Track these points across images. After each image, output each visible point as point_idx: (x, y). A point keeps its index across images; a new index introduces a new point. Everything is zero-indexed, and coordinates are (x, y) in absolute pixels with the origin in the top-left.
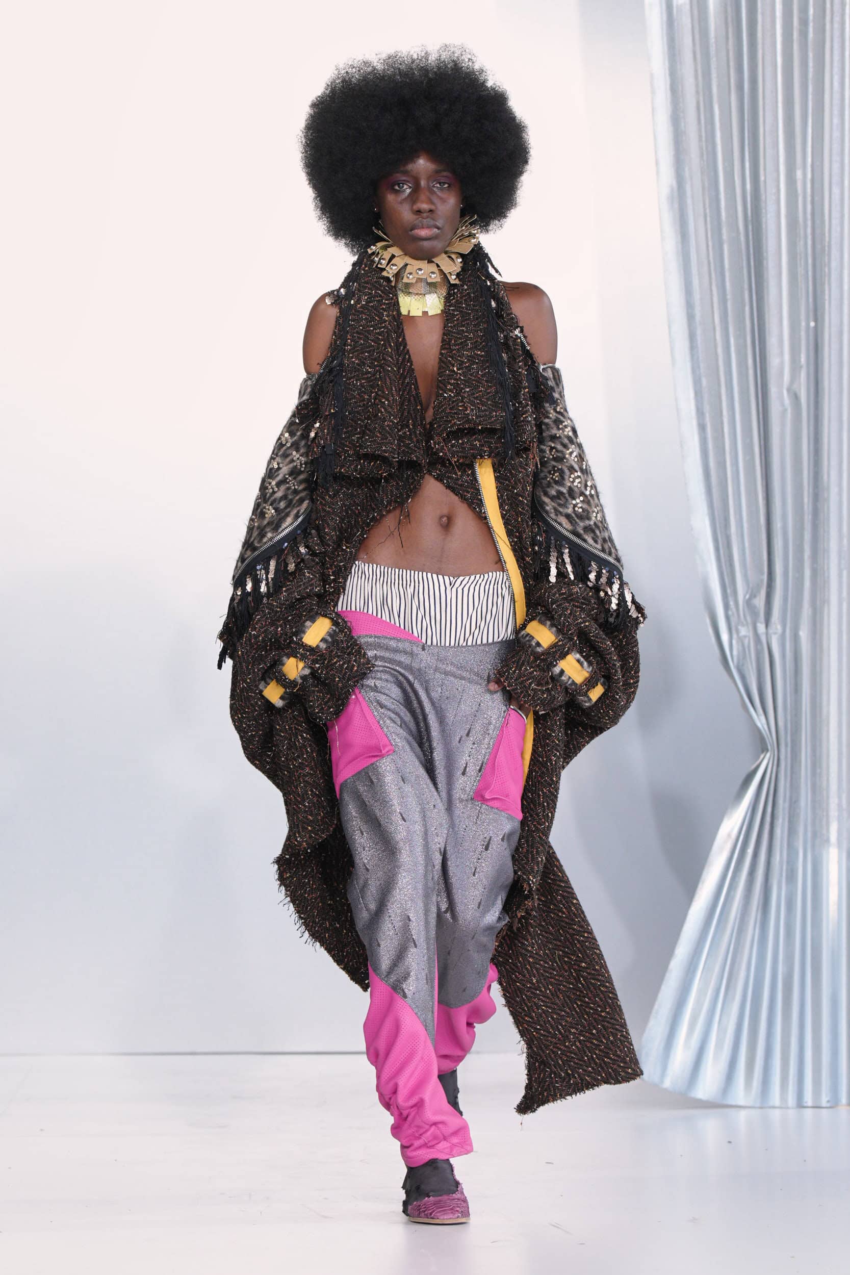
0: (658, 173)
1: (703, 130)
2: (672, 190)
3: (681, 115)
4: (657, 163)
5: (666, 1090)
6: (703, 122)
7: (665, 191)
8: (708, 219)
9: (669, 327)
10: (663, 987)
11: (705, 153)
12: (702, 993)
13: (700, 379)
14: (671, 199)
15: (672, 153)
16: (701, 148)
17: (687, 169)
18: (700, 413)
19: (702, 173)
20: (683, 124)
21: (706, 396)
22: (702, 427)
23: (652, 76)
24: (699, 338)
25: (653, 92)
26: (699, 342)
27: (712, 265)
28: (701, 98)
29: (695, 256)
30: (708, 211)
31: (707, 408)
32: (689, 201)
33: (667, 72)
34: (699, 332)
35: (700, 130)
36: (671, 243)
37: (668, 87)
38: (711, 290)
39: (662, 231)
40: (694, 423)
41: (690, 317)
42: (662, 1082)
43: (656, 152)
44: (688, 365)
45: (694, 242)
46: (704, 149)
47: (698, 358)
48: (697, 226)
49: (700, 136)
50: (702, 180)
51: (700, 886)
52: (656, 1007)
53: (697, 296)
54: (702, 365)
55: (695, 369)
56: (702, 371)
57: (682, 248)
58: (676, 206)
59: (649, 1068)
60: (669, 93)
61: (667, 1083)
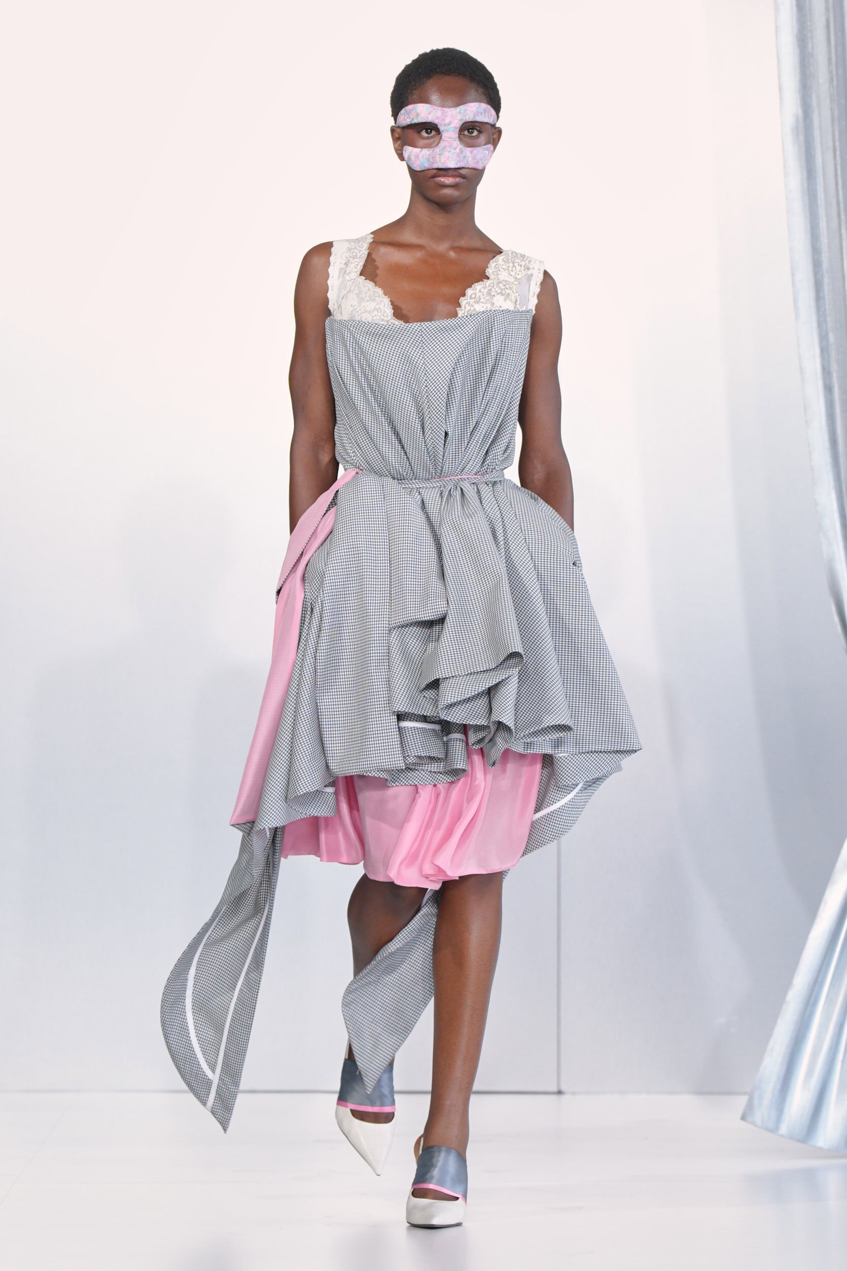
0: (781, 99)
1: (833, 51)
2: (797, 120)
3: (809, 35)
4: (780, 89)
5: (782, 1136)
6: (833, 43)
7: (789, 120)
8: (838, 153)
9: (793, 274)
10: (779, 1021)
11: (835, 78)
12: (824, 1027)
13: (827, 334)
14: (796, 130)
15: (798, 78)
16: (830, 72)
17: (814, 96)
18: (826, 372)
19: (831, 100)
20: (810, 46)
21: (833, 354)
22: (828, 389)
24: (826, 288)
25: (777, 9)
26: (826, 293)
27: (842, 205)
28: (831, 16)
29: (823, 196)
30: (837, 144)
31: (834, 367)
32: (817, 133)
34: (826, 280)
35: (829, 53)
36: (796, 180)
38: (841, 235)
39: (785, 166)
40: (820, 384)
41: (817, 265)
42: (778, 1127)
43: (779, 76)
44: (814, 318)
45: (821, 178)
46: (834, 73)
47: (825, 310)
48: (824, 160)
49: (830, 59)
50: (831, 109)
51: (822, 907)
52: (771, 1043)
53: (824, 241)
54: (829, 319)
55: (820, 326)
56: (829, 325)
57: (809, 185)
58: (802, 138)
59: (763, 1112)
60: (795, 9)
61: (784, 1129)
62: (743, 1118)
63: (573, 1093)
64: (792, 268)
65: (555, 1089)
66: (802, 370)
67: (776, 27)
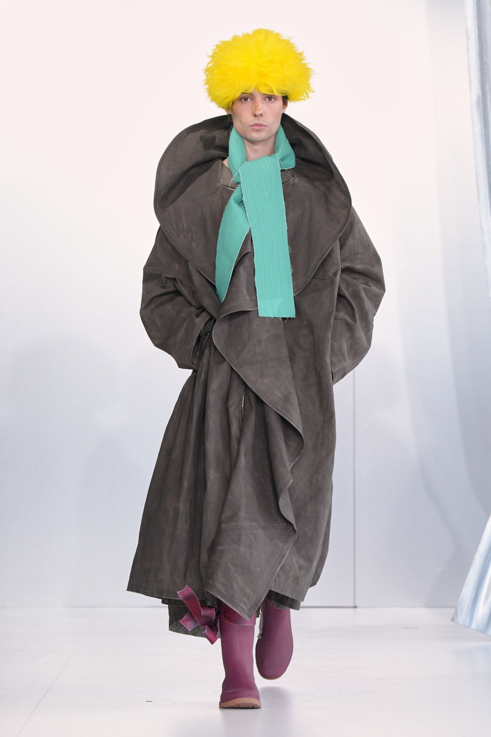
0: (470, 86)
2: (479, 98)
3: (485, 53)
4: (470, 81)
5: (473, 629)
7: (475, 97)
9: (477, 178)
10: (471, 569)
14: (478, 102)
15: (479, 75)
17: (487, 85)
20: (485, 59)
23: (467, 30)
25: (468, 39)
32: (489, 104)
33: (476, 27)
36: (478, 129)
37: (477, 36)
39: (473, 122)
41: (489, 173)
42: (470, 625)
43: (469, 74)
52: (467, 581)
58: (481, 107)
59: (462, 618)
60: (477, 40)
61: (474, 626)
62: (453, 620)
63: (362, 607)
64: (477, 175)
65: (352, 605)
66: (482, 229)
67: (468, 49)
